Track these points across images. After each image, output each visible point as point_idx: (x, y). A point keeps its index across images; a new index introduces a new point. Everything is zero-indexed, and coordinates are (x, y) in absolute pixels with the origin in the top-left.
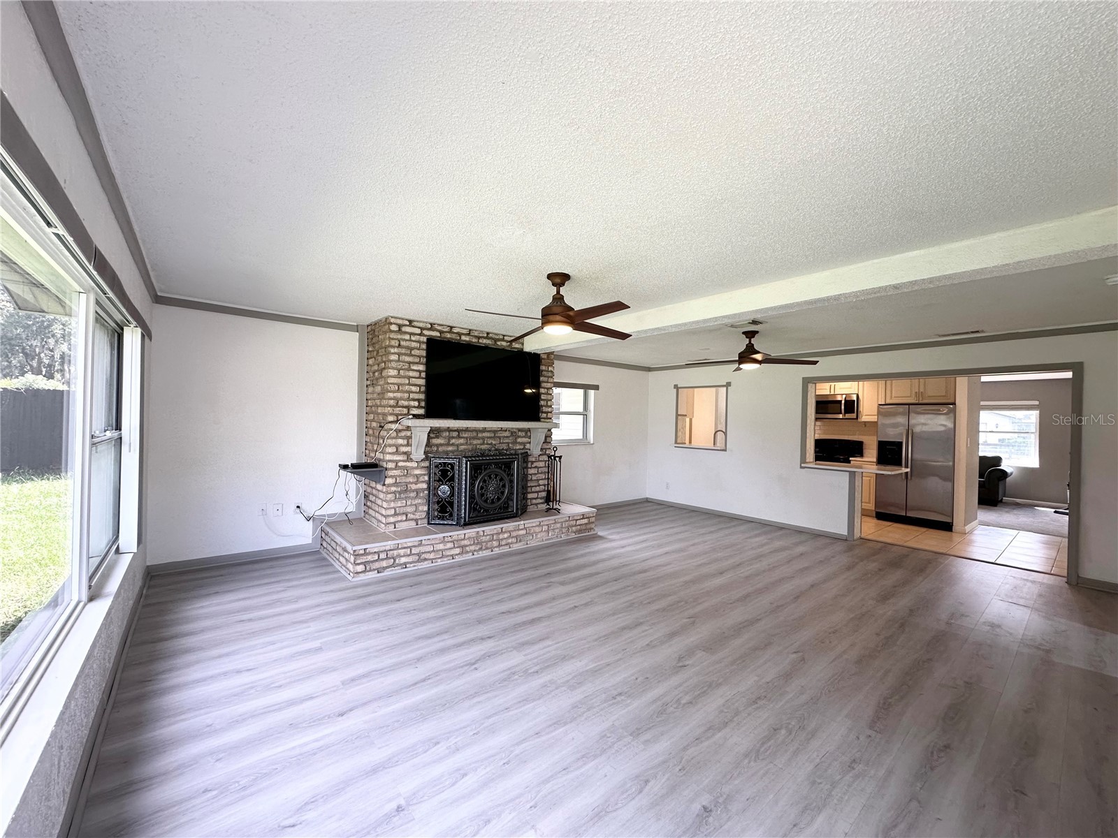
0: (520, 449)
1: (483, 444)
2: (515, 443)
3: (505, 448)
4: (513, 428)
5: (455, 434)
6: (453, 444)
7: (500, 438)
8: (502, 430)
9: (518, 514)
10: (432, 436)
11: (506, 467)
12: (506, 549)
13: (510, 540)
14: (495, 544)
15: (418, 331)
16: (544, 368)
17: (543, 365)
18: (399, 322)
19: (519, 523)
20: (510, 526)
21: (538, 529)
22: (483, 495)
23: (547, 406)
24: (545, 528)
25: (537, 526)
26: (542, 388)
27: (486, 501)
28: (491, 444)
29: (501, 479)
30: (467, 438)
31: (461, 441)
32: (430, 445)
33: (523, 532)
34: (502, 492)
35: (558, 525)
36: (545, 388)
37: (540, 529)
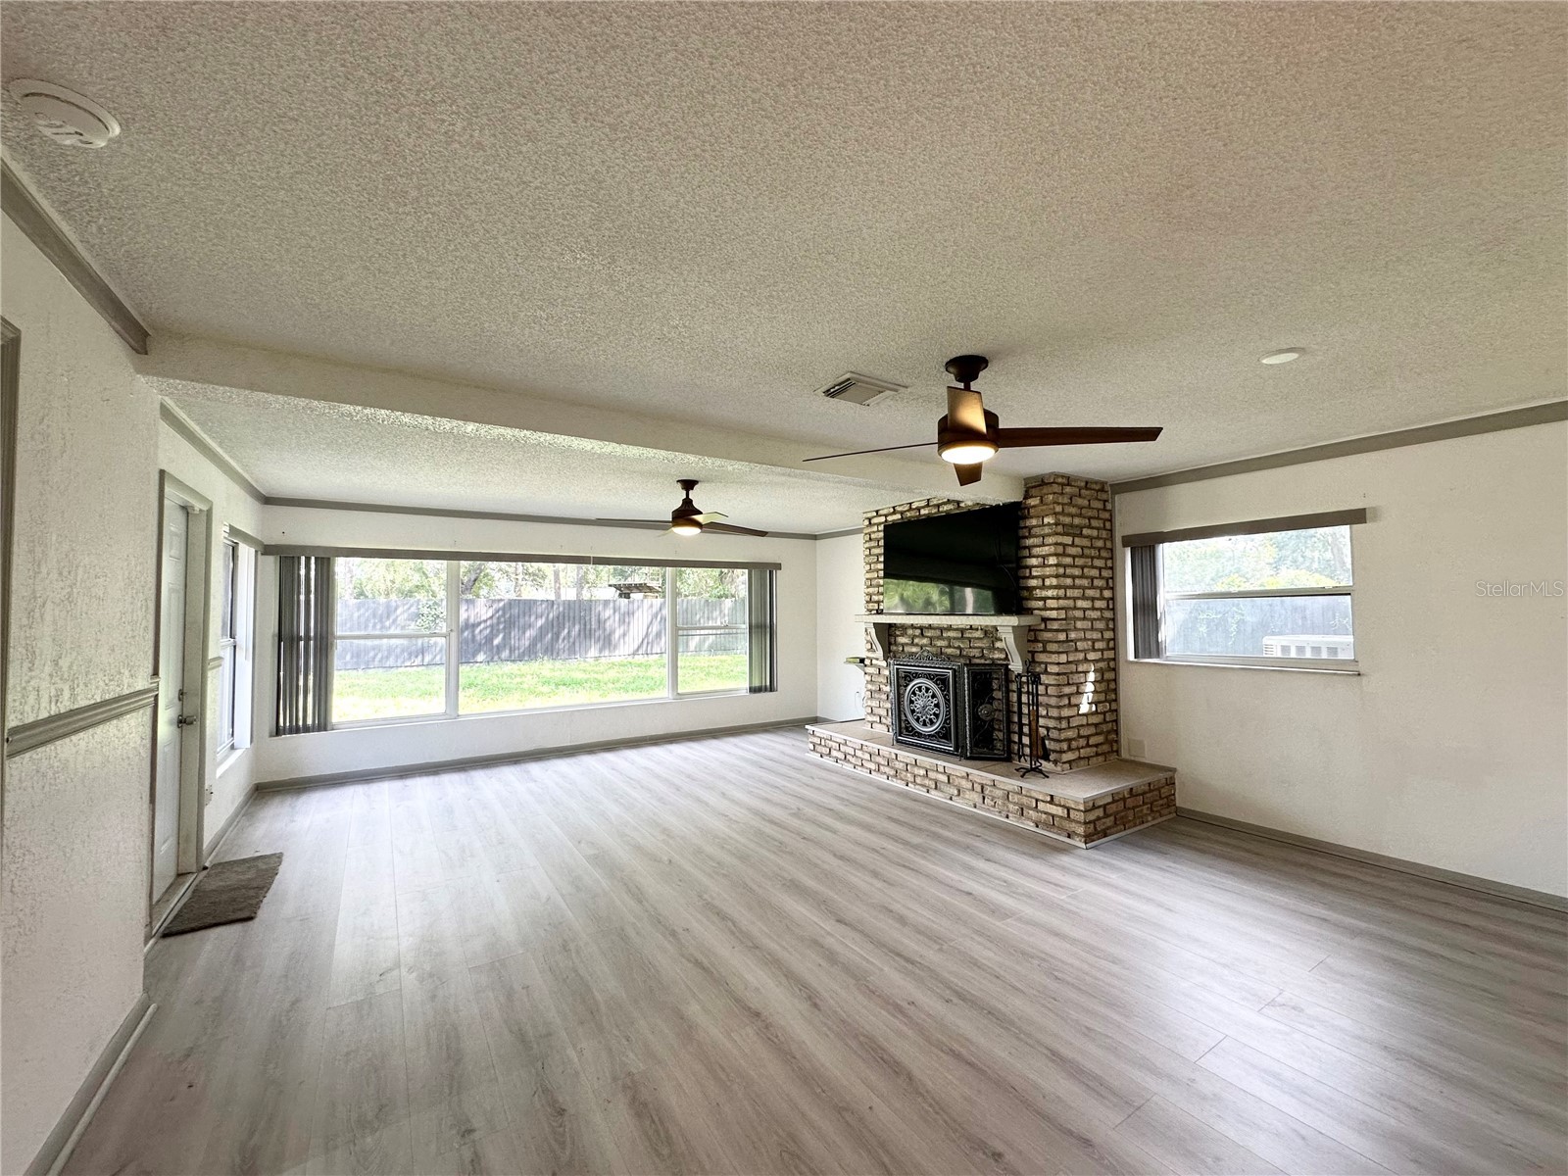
0: (1001, 659)
1: (949, 646)
2: (993, 648)
3: (978, 655)
4: (987, 626)
5: (918, 632)
6: (917, 645)
7: (970, 639)
8: (972, 628)
9: (960, 753)
10: (898, 633)
11: (942, 681)
12: (922, 792)
13: (927, 782)
14: (910, 777)
15: (883, 519)
16: (1034, 522)
17: (1032, 518)
18: (869, 515)
19: (939, 763)
20: (926, 760)
21: (966, 784)
22: (913, 711)
23: (1043, 587)
24: (978, 788)
25: (963, 777)
26: (1031, 556)
27: (918, 720)
28: (959, 648)
29: (934, 696)
30: (931, 638)
31: (925, 641)
32: (896, 644)
33: (944, 778)
34: (934, 714)
35: (998, 793)
36: (1037, 557)
37: (969, 786)
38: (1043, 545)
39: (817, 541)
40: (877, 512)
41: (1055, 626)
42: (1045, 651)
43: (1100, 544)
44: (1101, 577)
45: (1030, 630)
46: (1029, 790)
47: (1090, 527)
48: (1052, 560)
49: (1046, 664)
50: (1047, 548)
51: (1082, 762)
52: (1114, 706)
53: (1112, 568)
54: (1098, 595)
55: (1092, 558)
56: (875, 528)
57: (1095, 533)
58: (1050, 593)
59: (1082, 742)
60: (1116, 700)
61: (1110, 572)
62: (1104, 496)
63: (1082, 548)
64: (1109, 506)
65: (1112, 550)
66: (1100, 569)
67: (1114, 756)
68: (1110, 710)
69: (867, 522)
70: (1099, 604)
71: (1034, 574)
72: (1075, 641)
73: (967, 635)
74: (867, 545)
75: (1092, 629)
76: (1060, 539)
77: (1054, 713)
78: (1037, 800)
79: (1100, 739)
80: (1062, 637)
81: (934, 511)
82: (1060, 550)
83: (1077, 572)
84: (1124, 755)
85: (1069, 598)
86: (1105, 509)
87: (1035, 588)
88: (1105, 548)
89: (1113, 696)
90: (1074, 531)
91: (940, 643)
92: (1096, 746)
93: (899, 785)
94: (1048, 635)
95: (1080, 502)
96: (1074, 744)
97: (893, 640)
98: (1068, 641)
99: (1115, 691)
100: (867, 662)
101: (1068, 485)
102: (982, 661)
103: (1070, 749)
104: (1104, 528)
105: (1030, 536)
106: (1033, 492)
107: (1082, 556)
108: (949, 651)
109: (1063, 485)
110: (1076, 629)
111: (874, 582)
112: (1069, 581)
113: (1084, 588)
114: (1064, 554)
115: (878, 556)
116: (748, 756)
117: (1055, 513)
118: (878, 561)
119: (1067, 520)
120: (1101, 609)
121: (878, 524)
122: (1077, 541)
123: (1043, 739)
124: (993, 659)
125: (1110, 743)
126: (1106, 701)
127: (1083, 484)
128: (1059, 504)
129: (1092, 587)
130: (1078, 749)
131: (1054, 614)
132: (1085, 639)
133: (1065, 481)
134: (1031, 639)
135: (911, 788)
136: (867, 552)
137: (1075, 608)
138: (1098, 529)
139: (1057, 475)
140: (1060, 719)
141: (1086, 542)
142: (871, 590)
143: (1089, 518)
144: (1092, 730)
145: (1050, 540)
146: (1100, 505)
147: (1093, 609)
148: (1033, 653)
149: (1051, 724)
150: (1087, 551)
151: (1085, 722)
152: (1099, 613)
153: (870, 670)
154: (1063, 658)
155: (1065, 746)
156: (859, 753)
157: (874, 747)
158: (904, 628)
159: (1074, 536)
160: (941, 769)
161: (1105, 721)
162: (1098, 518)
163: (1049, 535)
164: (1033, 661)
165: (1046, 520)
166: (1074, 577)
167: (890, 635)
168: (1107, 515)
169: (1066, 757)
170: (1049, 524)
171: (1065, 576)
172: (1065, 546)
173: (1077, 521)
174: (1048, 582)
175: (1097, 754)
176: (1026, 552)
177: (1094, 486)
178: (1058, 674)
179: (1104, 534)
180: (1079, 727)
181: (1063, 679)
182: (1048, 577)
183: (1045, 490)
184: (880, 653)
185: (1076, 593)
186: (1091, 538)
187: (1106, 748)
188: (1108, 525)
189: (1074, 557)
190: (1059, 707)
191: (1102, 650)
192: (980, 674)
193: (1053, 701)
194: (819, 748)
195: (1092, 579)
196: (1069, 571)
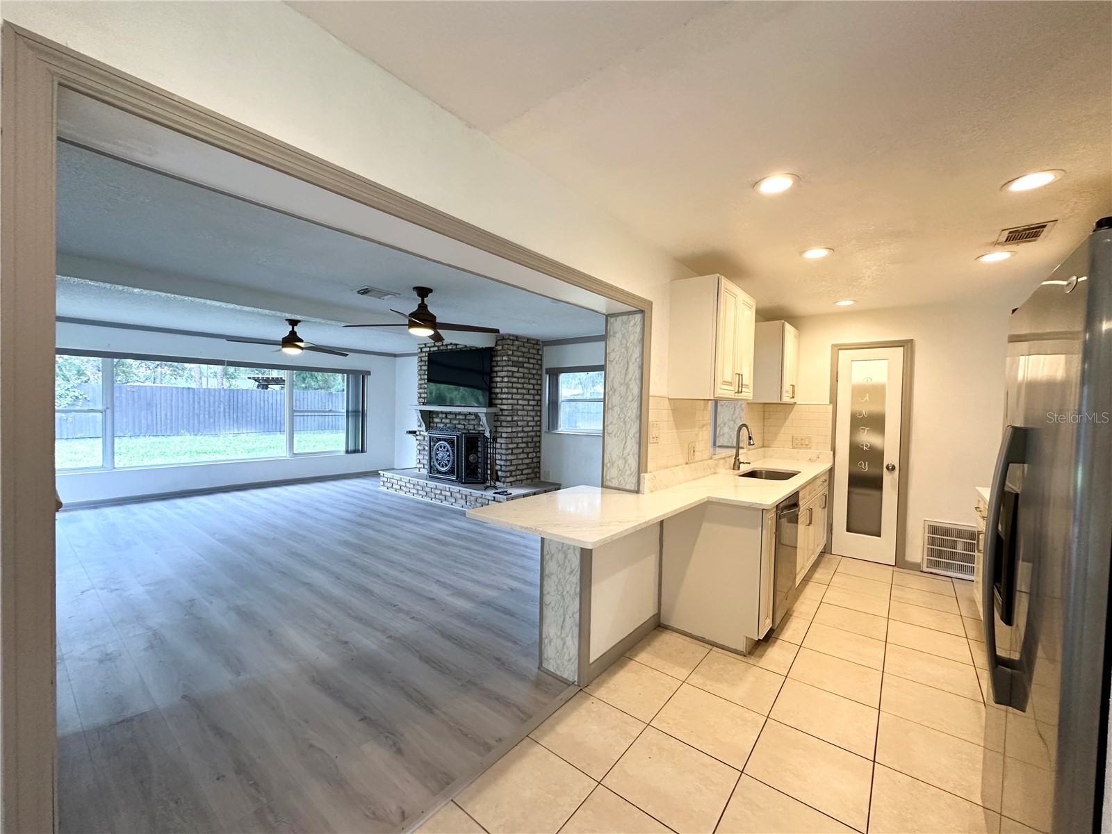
0: (481, 431)
1: (459, 424)
2: (477, 425)
3: (472, 428)
4: (475, 413)
5: (444, 416)
6: (444, 423)
7: (469, 420)
8: (470, 414)
9: (459, 481)
10: (434, 416)
11: (451, 442)
12: (438, 502)
13: (441, 497)
14: (433, 495)
15: (428, 349)
16: (499, 358)
17: (498, 356)
18: (421, 346)
19: (447, 486)
20: (441, 485)
21: (459, 496)
22: (437, 460)
23: (502, 393)
24: (464, 497)
25: (457, 492)
26: (497, 377)
27: (439, 464)
28: (464, 424)
29: (447, 451)
30: (451, 419)
31: (448, 421)
32: (433, 422)
33: (449, 494)
34: (447, 460)
35: (472, 498)
36: (500, 377)
37: (460, 497)
38: (502, 371)
39: (397, 358)
40: (425, 344)
41: (506, 413)
42: (501, 426)
43: (534, 372)
44: (534, 389)
45: (495, 415)
46: (485, 496)
47: (529, 363)
48: (506, 379)
49: (501, 432)
50: (504, 373)
51: (518, 482)
52: (538, 454)
53: (540, 385)
54: (532, 398)
55: (529, 379)
56: (424, 354)
57: (531, 366)
58: (504, 396)
59: (519, 472)
60: (539, 452)
61: (540, 386)
62: (538, 347)
63: (523, 373)
64: (540, 352)
65: (541, 375)
66: (534, 385)
67: (537, 480)
68: (536, 457)
69: (419, 350)
70: (531, 403)
71: (498, 386)
72: (517, 421)
73: (468, 418)
74: (420, 364)
75: (527, 415)
76: (510, 369)
77: (504, 458)
78: (488, 500)
79: (530, 471)
80: (509, 419)
81: (454, 347)
82: (510, 374)
83: (520, 386)
84: (542, 479)
85: (515, 399)
86: (538, 354)
87: (498, 393)
88: (537, 374)
89: (538, 450)
90: (519, 365)
91: (455, 422)
92: (527, 474)
93: (427, 500)
94: (503, 418)
95: (523, 349)
96: (514, 473)
97: (431, 421)
98: (512, 421)
99: (539, 447)
100: (418, 433)
101: (517, 340)
102: (474, 432)
103: (511, 476)
104: (537, 364)
105: (497, 366)
106: (499, 343)
107: (523, 378)
108: (459, 426)
109: (513, 340)
110: (518, 415)
111: (423, 386)
112: (515, 391)
113: (523, 394)
114: (513, 377)
115: (425, 371)
116: (341, 490)
117: (508, 355)
118: (425, 374)
119: (515, 359)
120: (533, 406)
121: (425, 352)
122: (521, 370)
123: (497, 471)
124: (479, 431)
125: (536, 473)
126: (534, 452)
127: (526, 340)
128: (510, 350)
129: (528, 394)
130: (516, 476)
131: (505, 407)
132: (523, 421)
133: (515, 338)
134: (495, 419)
135: (434, 501)
136: (419, 368)
137: (518, 404)
138: (533, 364)
139: (510, 335)
140: (506, 460)
141: (526, 371)
142: (421, 391)
143: (529, 358)
144: (525, 466)
145: (505, 369)
146: (535, 352)
147: (529, 405)
148: (496, 427)
149: (503, 463)
150: (526, 375)
151: (521, 462)
152: (532, 407)
153: (419, 438)
154: (509, 430)
155: (508, 474)
156: (408, 485)
157: (415, 480)
158: (437, 413)
159: (519, 367)
160: (448, 489)
161: (533, 462)
162: (534, 358)
163: (505, 366)
164: (496, 432)
165: (504, 358)
166: (518, 389)
167: (430, 417)
168: (539, 357)
169: (508, 480)
170: (505, 360)
171: (512, 387)
172: (513, 372)
173: (521, 359)
174: (504, 390)
175: (527, 479)
176: (495, 374)
177: (532, 342)
178: (506, 438)
179: (537, 367)
180: (517, 465)
181: (510, 440)
182: (504, 388)
183: (504, 342)
184: (424, 428)
185: (519, 397)
186: (529, 369)
187: (532, 475)
188: (539, 362)
189: (518, 378)
190: (506, 455)
191: (533, 427)
192: (471, 438)
193: (504, 452)
194: (386, 484)
195: (529, 390)
196: (514, 385)
